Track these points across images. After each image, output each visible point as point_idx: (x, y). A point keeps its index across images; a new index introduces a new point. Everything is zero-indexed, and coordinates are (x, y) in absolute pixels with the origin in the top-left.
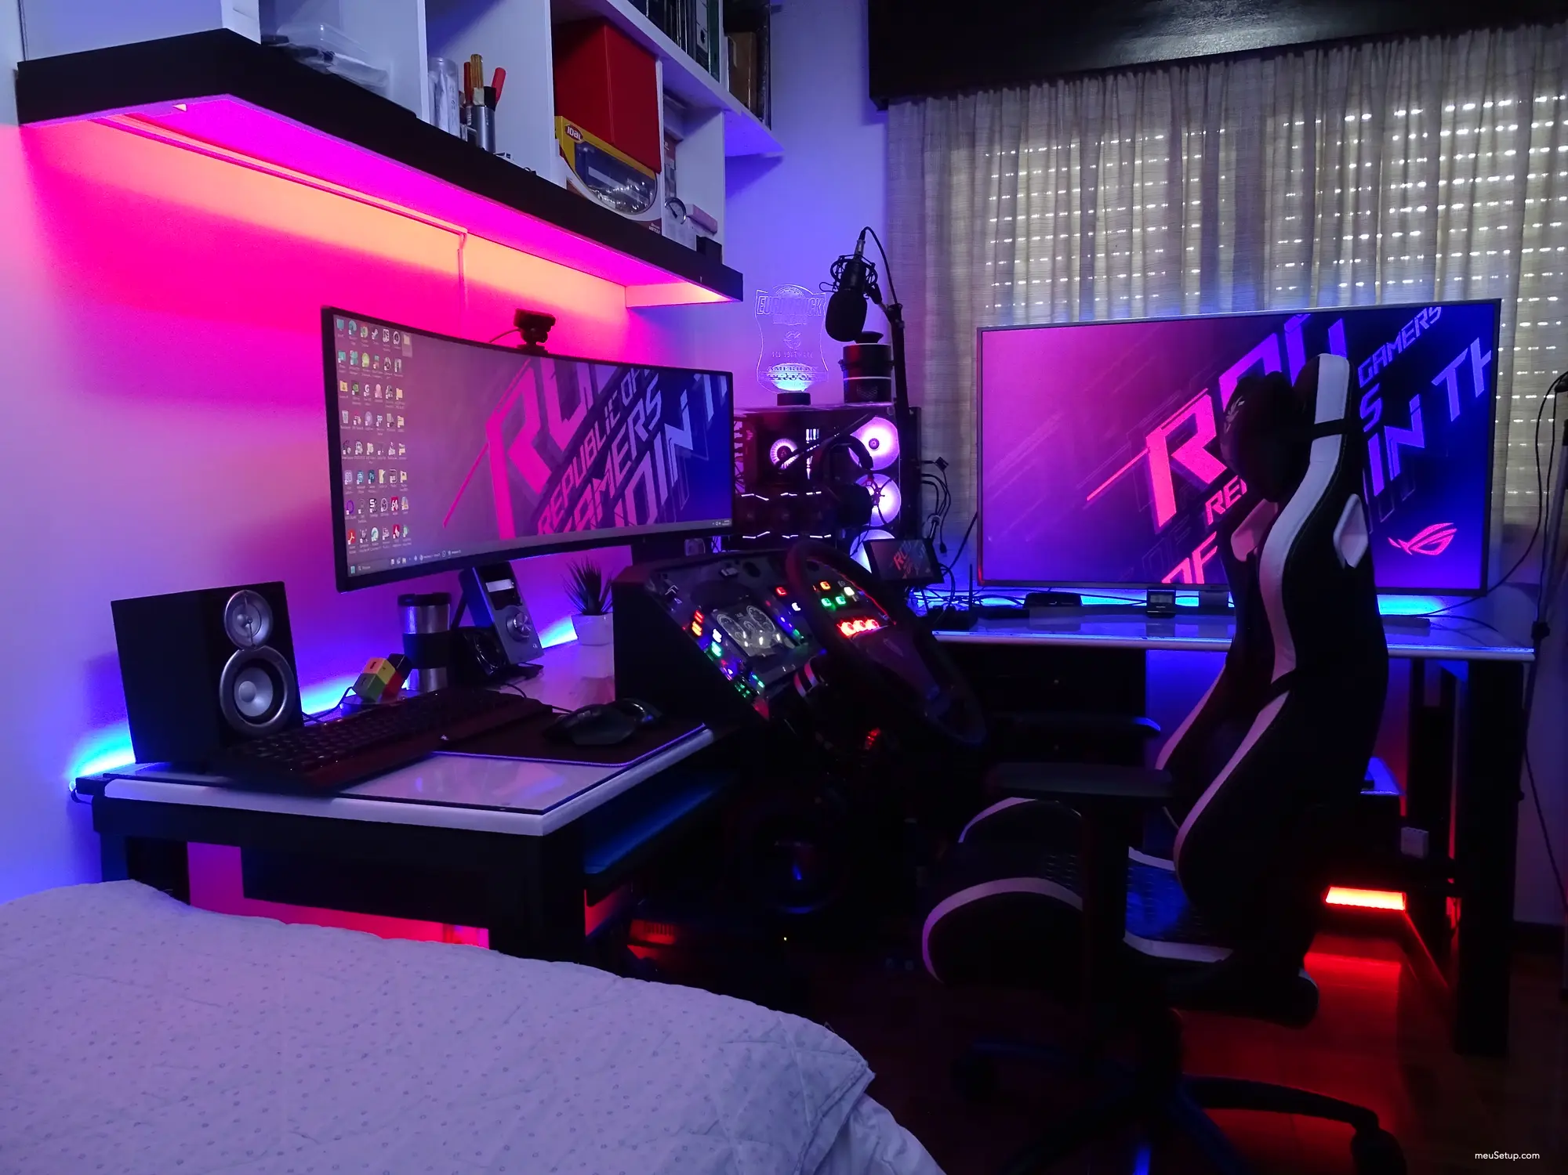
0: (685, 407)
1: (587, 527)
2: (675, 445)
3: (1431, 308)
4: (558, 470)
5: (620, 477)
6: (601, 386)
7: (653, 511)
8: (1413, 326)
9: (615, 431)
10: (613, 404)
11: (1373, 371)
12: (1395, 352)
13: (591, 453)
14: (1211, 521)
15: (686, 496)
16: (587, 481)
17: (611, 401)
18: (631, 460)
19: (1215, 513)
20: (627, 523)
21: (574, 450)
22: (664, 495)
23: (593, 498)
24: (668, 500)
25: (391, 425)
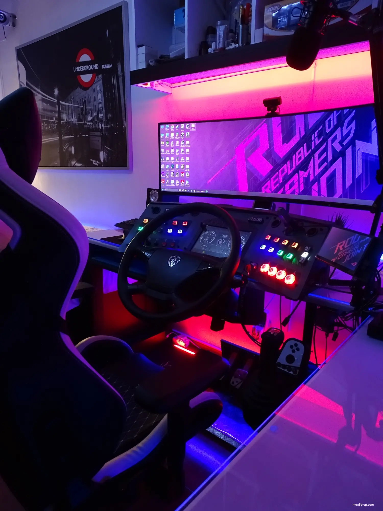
0: (374, 129)
1: (293, 193)
2: (363, 153)
4: (277, 167)
5: (318, 171)
6: (311, 125)
7: (339, 190)
9: (317, 148)
10: (318, 133)
13: (300, 158)
15: (367, 184)
16: (296, 171)
17: (317, 131)
18: (327, 162)
20: (319, 194)
21: (289, 157)
22: (349, 183)
23: (299, 180)
24: (352, 186)
25: (183, 152)
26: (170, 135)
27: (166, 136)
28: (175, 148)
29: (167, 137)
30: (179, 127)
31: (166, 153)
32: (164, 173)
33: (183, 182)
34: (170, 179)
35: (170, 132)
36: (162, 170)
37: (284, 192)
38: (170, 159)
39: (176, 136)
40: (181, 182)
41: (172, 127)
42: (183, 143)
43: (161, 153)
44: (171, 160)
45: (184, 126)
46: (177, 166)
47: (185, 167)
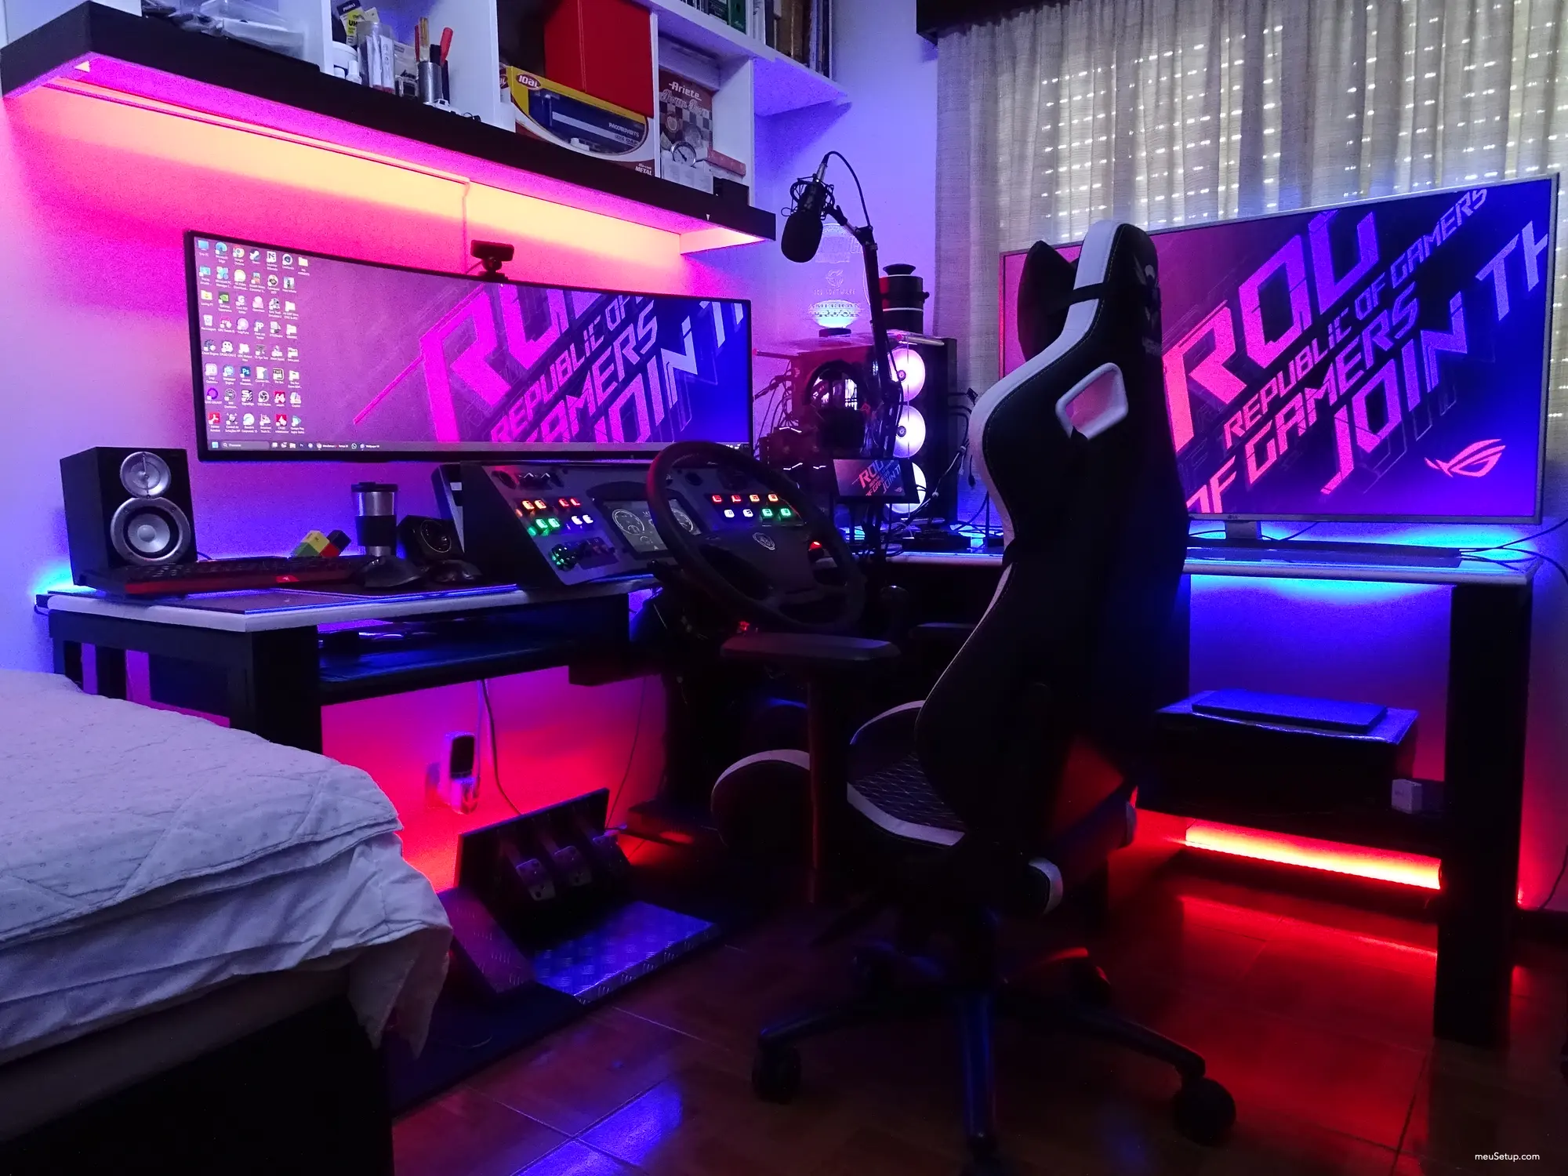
0: (688, 333)
1: (559, 439)
2: (675, 369)
3: (1475, 192)
4: (519, 387)
5: (602, 396)
6: (578, 313)
7: (645, 429)
8: (1454, 213)
9: (596, 354)
10: (594, 328)
11: (1408, 269)
12: (1433, 245)
13: (565, 372)
14: (1229, 444)
15: (687, 419)
16: (560, 396)
17: (592, 325)
18: (617, 381)
19: (1234, 436)
20: (610, 439)
21: (543, 367)
22: (660, 416)
23: (567, 414)
24: (665, 421)
25: (277, 332)
26: (231, 276)
27: (219, 276)
28: (252, 317)
29: (224, 279)
30: (263, 258)
31: (220, 330)
32: (214, 390)
33: (282, 421)
34: (241, 411)
35: (231, 266)
36: (208, 383)
37: (539, 439)
38: (236, 348)
39: (253, 281)
40: (278, 421)
41: (239, 251)
42: (275, 307)
43: (202, 328)
44: (241, 352)
45: (275, 258)
46: (260, 372)
47: (287, 375)
